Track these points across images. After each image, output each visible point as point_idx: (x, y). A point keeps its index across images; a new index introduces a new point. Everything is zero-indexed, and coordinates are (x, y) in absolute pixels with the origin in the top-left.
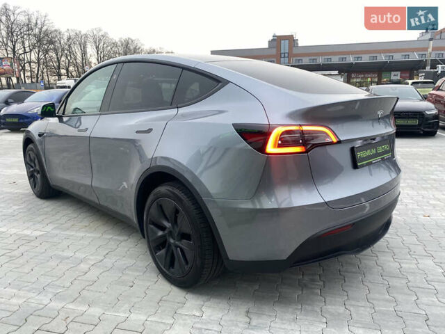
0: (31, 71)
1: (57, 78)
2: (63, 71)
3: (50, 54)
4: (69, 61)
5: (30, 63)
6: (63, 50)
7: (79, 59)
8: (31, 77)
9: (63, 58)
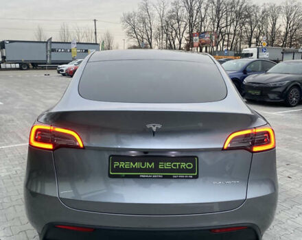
0: (228, 41)
1: (248, 46)
2: (254, 40)
3: (246, 26)
4: (260, 31)
5: (228, 34)
6: (257, 22)
7: (270, 29)
8: (228, 46)
9: (256, 29)
